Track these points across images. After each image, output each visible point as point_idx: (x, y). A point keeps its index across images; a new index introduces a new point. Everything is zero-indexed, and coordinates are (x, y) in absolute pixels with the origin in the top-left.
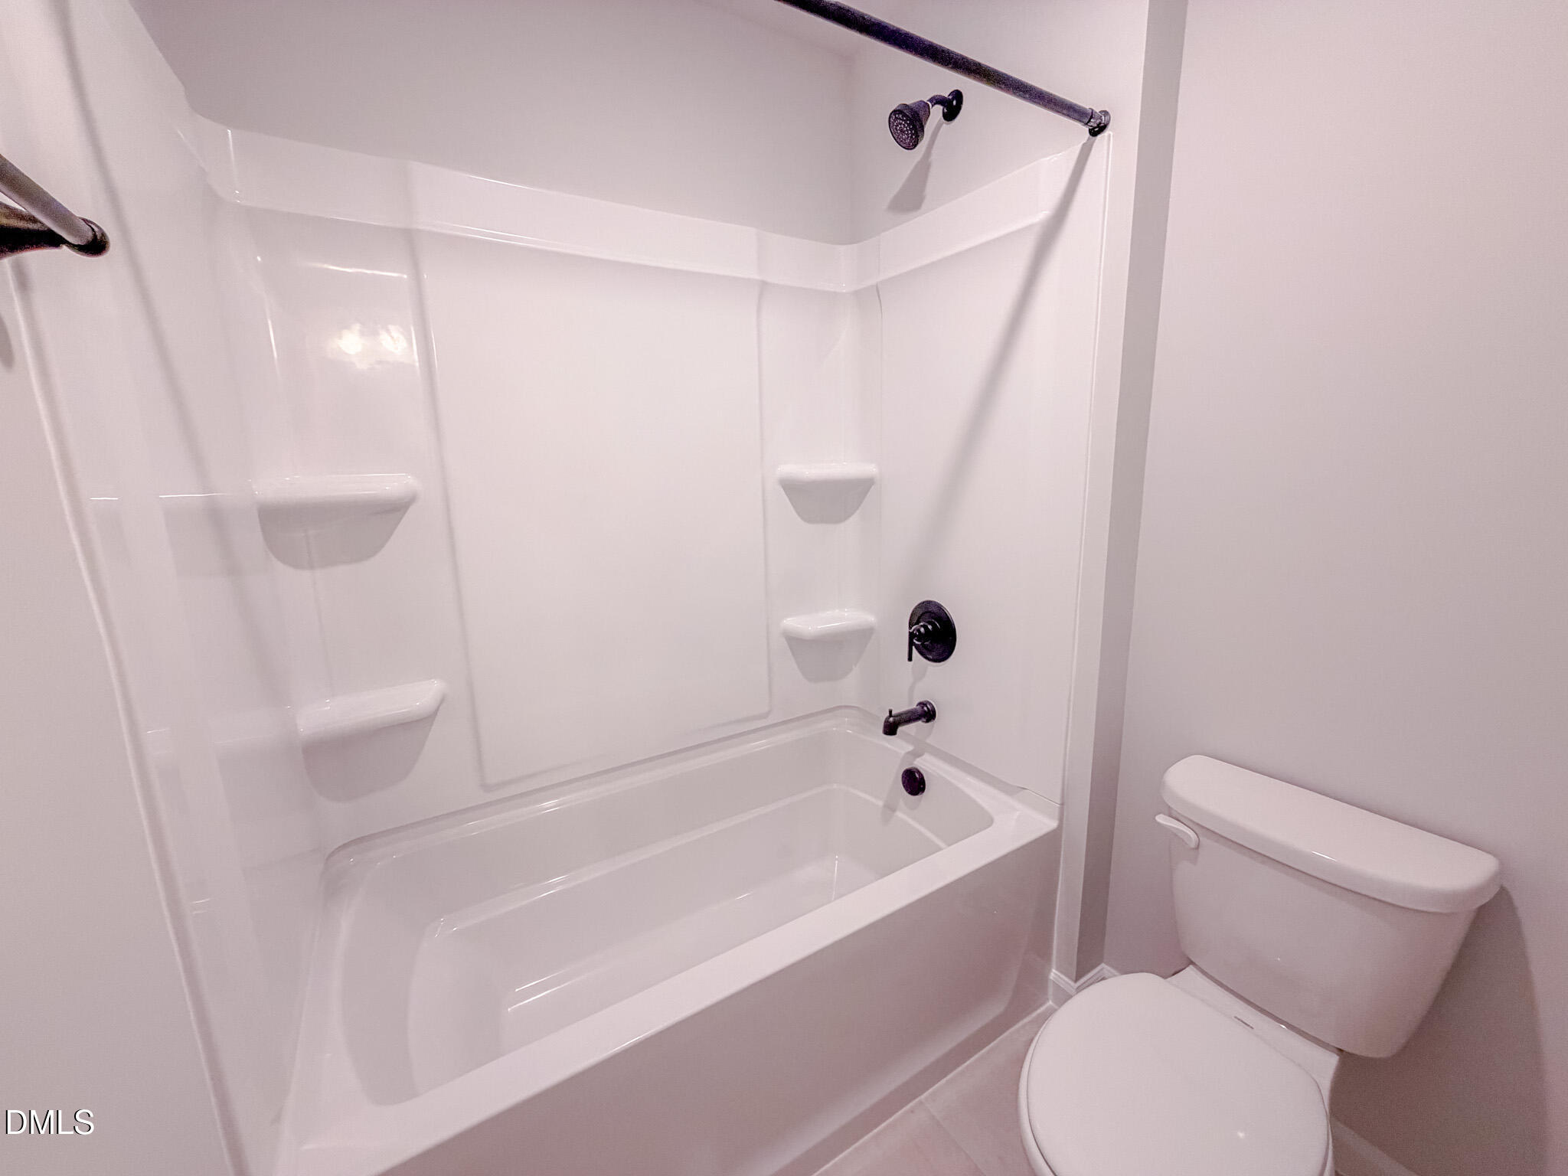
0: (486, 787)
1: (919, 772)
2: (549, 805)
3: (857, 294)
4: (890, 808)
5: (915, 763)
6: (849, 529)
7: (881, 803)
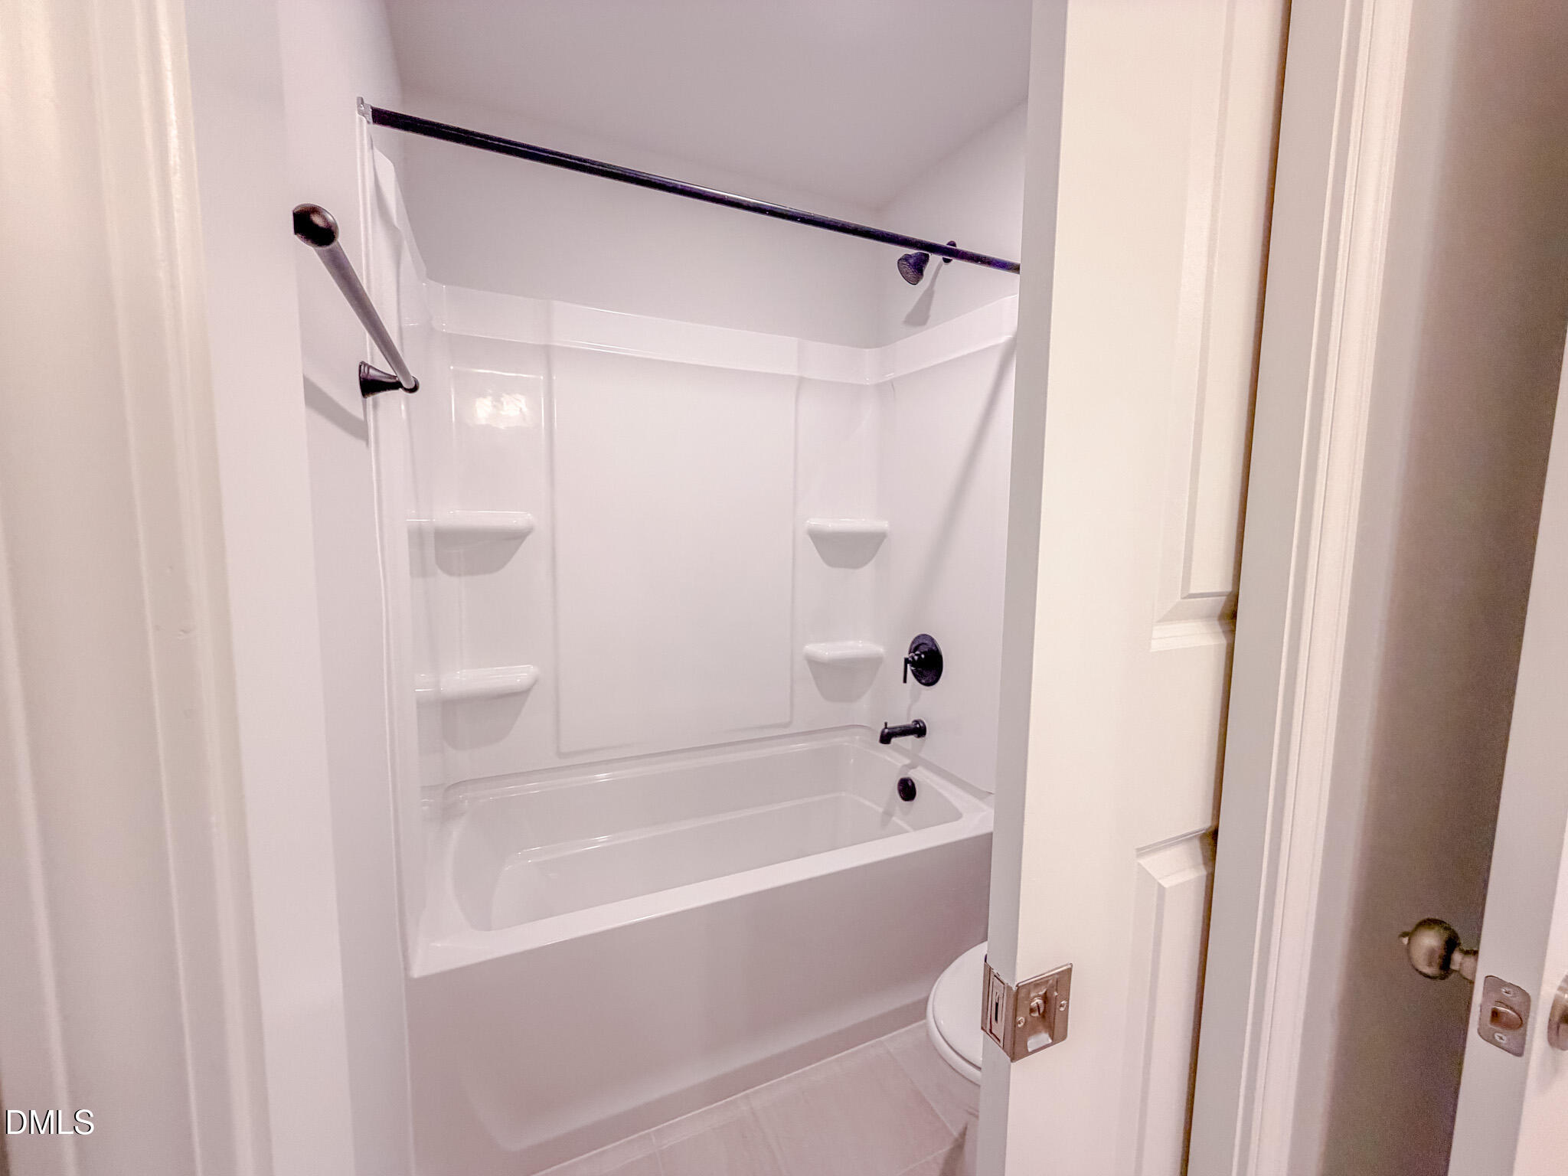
0: (561, 755)
1: (911, 780)
2: (602, 777)
3: (878, 386)
4: (888, 814)
5: (909, 773)
6: (867, 573)
7: (881, 810)
